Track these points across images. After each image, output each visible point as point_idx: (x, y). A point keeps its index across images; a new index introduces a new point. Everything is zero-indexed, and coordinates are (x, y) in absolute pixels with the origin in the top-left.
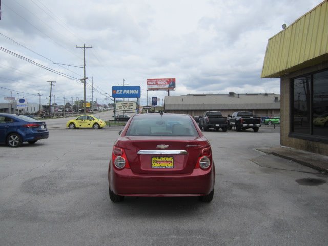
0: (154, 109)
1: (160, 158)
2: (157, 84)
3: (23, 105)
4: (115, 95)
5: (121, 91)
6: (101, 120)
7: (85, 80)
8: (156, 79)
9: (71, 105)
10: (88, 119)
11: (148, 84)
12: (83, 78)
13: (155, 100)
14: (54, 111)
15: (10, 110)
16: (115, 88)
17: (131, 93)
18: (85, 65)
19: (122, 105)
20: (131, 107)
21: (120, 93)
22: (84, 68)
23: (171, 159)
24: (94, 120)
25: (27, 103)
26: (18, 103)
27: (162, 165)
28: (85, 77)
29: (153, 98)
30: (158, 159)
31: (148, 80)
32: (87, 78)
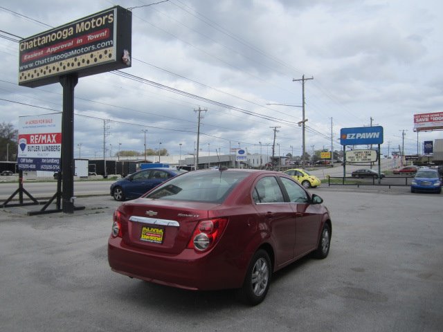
0: (427, 160)
1: (150, 229)
2: (430, 120)
3: (243, 157)
4: (344, 142)
5: (354, 135)
6: (313, 177)
7: (303, 123)
8: (430, 114)
9: (309, 156)
10: (295, 175)
11: (415, 121)
12: (302, 120)
13: (429, 146)
14: (284, 164)
15: (234, 164)
16: (344, 132)
17: (367, 137)
18: (304, 103)
19: (354, 155)
20: (368, 157)
21: (352, 138)
22: (303, 107)
23: (161, 231)
24: (303, 176)
25: (249, 154)
26: (238, 154)
27: (152, 238)
28: (304, 118)
29: (426, 143)
30: (148, 229)
31: (415, 115)
32: (307, 120)
